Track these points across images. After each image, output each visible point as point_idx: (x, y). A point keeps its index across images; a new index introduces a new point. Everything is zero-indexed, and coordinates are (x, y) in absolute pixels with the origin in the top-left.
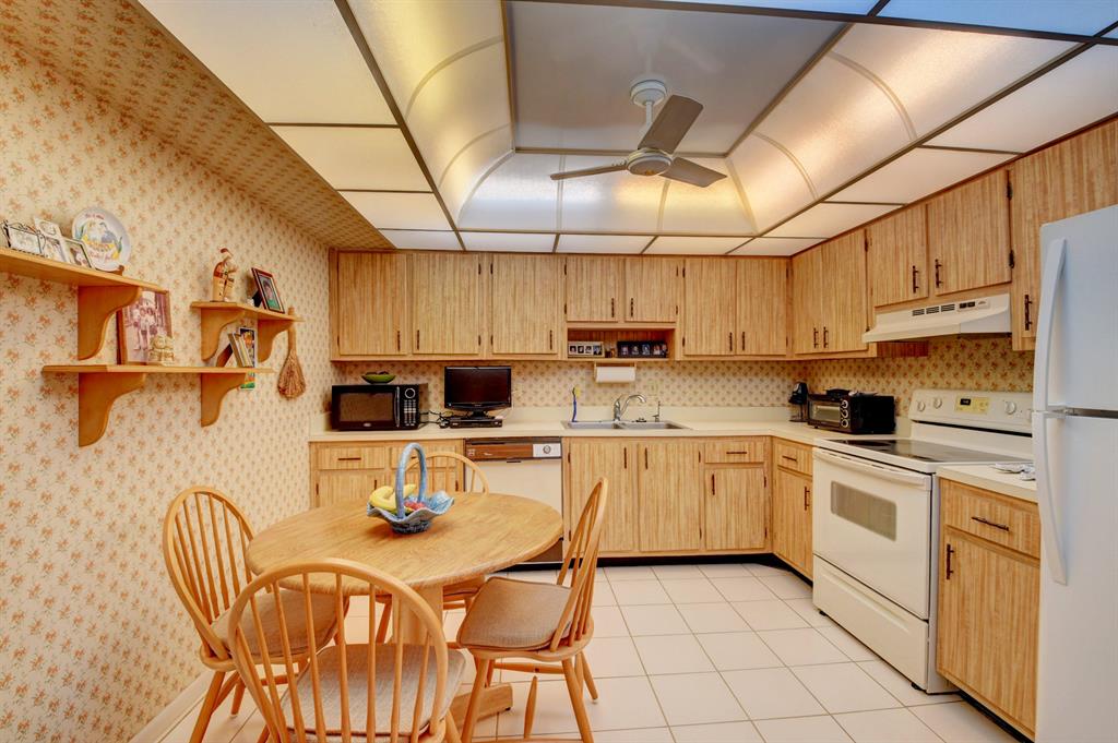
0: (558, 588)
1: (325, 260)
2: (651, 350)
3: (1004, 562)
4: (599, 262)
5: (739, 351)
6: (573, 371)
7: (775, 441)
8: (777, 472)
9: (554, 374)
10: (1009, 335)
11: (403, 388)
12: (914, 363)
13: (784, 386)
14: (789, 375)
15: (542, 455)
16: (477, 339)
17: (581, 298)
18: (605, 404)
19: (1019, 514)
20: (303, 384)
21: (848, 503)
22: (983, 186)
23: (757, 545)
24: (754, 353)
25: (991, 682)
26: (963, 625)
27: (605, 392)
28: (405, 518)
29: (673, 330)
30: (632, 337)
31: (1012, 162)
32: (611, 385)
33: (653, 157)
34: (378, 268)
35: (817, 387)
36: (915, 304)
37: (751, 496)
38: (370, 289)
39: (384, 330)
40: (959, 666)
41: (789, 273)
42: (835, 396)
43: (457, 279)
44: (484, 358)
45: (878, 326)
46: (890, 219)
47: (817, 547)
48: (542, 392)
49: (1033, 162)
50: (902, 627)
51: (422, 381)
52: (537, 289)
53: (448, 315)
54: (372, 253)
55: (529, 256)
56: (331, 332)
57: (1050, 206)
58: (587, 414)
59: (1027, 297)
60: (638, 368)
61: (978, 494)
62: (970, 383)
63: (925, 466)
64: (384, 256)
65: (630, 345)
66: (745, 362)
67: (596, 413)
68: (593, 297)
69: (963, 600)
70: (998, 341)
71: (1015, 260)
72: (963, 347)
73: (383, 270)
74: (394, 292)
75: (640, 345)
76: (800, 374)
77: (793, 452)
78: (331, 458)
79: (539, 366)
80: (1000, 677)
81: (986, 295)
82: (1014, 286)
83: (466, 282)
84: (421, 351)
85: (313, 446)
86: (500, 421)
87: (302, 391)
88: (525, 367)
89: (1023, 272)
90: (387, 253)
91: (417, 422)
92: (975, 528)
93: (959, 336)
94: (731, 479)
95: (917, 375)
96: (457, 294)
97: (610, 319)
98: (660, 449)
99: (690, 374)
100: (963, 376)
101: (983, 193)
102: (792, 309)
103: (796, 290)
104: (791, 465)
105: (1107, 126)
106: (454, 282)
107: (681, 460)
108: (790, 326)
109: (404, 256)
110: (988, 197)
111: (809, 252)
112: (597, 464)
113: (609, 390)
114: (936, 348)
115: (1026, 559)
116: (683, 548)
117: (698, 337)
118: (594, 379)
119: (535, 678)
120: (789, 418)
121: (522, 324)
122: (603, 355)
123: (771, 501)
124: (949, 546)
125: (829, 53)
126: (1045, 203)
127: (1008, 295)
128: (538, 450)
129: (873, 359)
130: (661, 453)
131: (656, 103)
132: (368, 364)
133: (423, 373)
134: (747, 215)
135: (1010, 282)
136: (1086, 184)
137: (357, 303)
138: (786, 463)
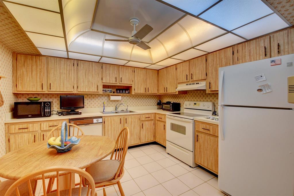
0: (111, 161)
1: (11, 56)
2: (125, 91)
3: (208, 137)
4: (112, 66)
5: (147, 92)
6: (103, 97)
7: (156, 114)
8: (156, 122)
9: (97, 98)
10: (206, 90)
11: (45, 103)
12: (184, 96)
13: (156, 101)
14: (157, 98)
15: (96, 122)
16: (72, 87)
17: (107, 76)
18: (112, 106)
19: (211, 127)
20: (3, 102)
21: (174, 127)
22: (201, 58)
23: (152, 140)
24: (150, 93)
25: (206, 163)
26: (200, 152)
27: (113, 103)
28: (65, 148)
29: (132, 86)
30: (120, 88)
31: (208, 54)
32: (114, 101)
33: (136, 40)
34: (34, 61)
35: (163, 101)
36: (187, 83)
37: (151, 128)
38: (30, 68)
39: (36, 82)
40: (200, 160)
41: (158, 74)
42: (168, 103)
43: (65, 67)
44: (75, 93)
45: (178, 87)
46: (181, 64)
47: (167, 138)
48: (93, 103)
49: (211, 55)
50: (187, 154)
51: (50, 100)
52: (93, 72)
53: (62, 79)
54: (32, 55)
55: (91, 62)
56: (13, 82)
57: (214, 64)
58: (107, 109)
59: (210, 82)
60: (122, 96)
61: (202, 123)
62: (195, 100)
63: (192, 118)
64: (37, 57)
65: (120, 90)
66: (148, 95)
67: (110, 109)
68: (110, 76)
69: (200, 146)
70: (201, 91)
71: (207, 74)
72: (194, 92)
73: (36, 62)
74: (40, 69)
75: (122, 90)
76: (159, 98)
77: (161, 116)
78: (15, 129)
79: (93, 95)
80: (208, 161)
81: (201, 82)
82: (207, 80)
83: (69, 68)
84: (51, 90)
85: (7, 125)
86: (81, 113)
87: (3, 105)
88: (88, 96)
89: (209, 77)
90: (38, 56)
91: (50, 114)
92: (202, 130)
93: (194, 90)
94: (147, 124)
95: (185, 98)
96: (65, 72)
97: (115, 82)
98: (130, 118)
99: (135, 98)
100: (194, 98)
101: (201, 60)
102: (159, 83)
103: (159, 78)
104: (161, 120)
105: (225, 49)
106: (64, 68)
107: (135, 120)
108: (158, 87)
109: (45, 58)
110: (202, 61)
111: (163, 69)
112: (113, 123)
113: (114, 102)
114: (189, 92)
115: (213, 136)
116: (135, 143)
117: (138, 88)
118: (109, 99)
119: (104, 189)
120: (157, 108)
121: (88, 83)
122: (113, 93)
123: (155, 129)
124: (197, 135)
125: (177, 23)
126: (213, 63)
127: (205, 82)
128: (95, 121)
129: (177, 95)
130: (130, 119)
131: (136, 25)
132: (28, 94)
133: (51, 98)
134: (151, 59)
135: (206, 79)
136: (221, 60)
137: (25, 73)
138: (159, 119)
